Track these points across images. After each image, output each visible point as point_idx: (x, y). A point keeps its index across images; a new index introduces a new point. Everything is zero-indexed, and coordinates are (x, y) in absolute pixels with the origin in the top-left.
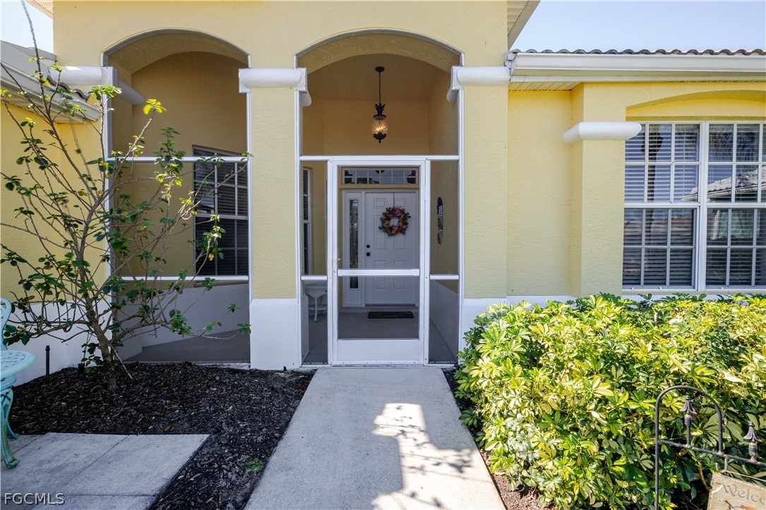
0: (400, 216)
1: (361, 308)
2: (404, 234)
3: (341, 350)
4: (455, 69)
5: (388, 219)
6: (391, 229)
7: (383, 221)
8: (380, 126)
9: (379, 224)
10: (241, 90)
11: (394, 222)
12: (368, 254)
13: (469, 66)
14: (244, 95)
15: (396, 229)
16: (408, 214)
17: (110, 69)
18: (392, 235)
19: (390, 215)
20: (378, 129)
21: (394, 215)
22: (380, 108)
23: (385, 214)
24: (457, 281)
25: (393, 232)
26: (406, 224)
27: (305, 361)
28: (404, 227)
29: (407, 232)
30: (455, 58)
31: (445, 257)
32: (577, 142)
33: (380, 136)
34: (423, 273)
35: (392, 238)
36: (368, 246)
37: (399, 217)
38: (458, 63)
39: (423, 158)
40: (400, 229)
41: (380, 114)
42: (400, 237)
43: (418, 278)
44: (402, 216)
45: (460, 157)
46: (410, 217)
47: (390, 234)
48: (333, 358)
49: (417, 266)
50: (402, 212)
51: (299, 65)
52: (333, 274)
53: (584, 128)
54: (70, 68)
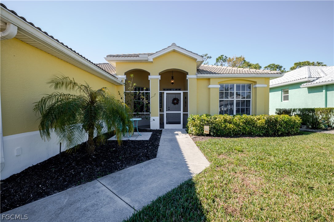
2: (178, 104)
3: (167, 126)
4: (187, 75)
5: (174, 101)
7: (173, 101)
8: (172, 81)
9: (172, 102)
10: (149, 79)
11: (175, 101)
12: (169, 109)
13: (190, 75)
14: (149, 80)
15: (176, 103)
17: (126, 76)
20: (173, 82)
21: (175, 100)
22: (172, 77)
23: (173, 100)
24: (188, 114)
26: (178, 102)
27: (160, 128)
30: (187, 73)
31: (186, 109)
32: (209, 89)
33: (173, 83)
34: (182, 112)
36: (169, 107)
38: (188, 74)
39: (181, 91)
41: (173, 78)
42: (177, 105)
43: (181, 113)
45: (188, 91)
47: (174, 105)
48: (165, 128)
49: (181, 111)
50: (177, 99)
51: (159, 75)
52: (165, 113)
53: (210, 86)
54: (119, 76)
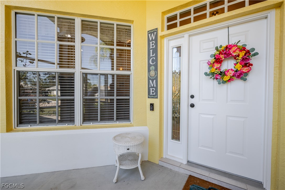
0: (238, 56)
1: (181, 165)
6: (223, 74)
9: (205, 69)
12: (192, 106)
15: (231, 73)
16: (253, 49)
18: (224, 82)
19: (222, 56)
21: (229, 56)
23: (214, 56)
25: (226, 78)
26: (249, 65)
28: (245, 70)
29: (250, 77)
35: (225, 86)
36: (192, 97)
37: (235, 57)
40: (238, 74)
42: (237, 84)
44: (242, 54)
46: (255, 55)
50: (242, 48)
